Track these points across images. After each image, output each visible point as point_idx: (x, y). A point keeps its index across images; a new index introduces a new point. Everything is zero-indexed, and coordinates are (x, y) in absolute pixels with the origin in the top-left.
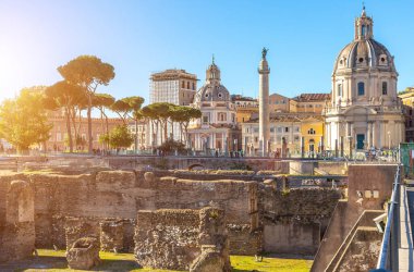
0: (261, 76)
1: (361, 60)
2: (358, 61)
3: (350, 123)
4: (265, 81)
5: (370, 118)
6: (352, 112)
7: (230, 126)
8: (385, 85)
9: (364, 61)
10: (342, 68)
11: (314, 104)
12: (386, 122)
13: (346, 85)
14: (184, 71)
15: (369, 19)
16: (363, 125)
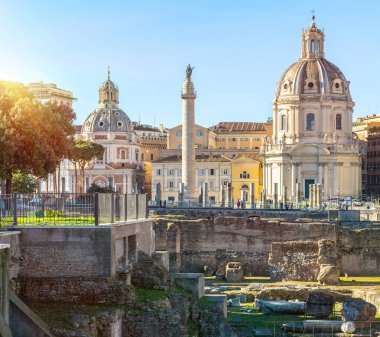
0: (184, 102)
1: (311, 85)
2: (306, 87)
3: (297, 165)
4: (190, 109)
5: (322, 159)
6: (299, 152)
7: (134, 167)
8: (339, 118)
9: (315, 87)
10: (286, 94)
11: (238, 137)
12: (341, 164)
13: (292, 116)
14: (55, 86)
15: (319, 32)
16: (313, 167)
